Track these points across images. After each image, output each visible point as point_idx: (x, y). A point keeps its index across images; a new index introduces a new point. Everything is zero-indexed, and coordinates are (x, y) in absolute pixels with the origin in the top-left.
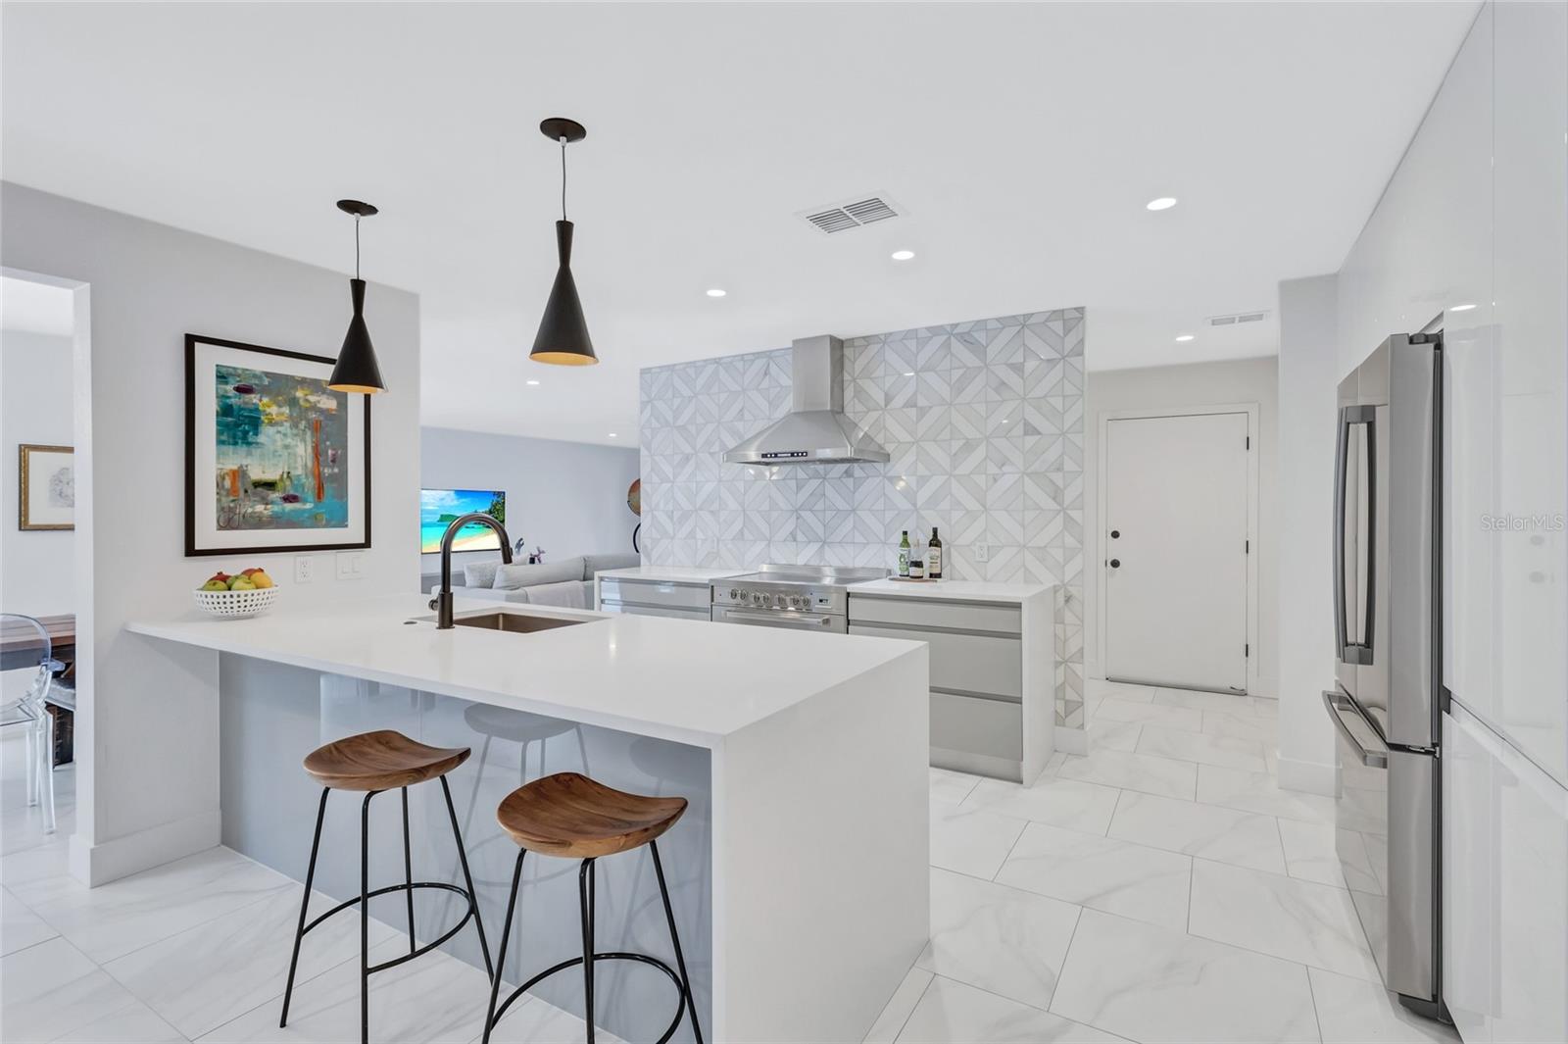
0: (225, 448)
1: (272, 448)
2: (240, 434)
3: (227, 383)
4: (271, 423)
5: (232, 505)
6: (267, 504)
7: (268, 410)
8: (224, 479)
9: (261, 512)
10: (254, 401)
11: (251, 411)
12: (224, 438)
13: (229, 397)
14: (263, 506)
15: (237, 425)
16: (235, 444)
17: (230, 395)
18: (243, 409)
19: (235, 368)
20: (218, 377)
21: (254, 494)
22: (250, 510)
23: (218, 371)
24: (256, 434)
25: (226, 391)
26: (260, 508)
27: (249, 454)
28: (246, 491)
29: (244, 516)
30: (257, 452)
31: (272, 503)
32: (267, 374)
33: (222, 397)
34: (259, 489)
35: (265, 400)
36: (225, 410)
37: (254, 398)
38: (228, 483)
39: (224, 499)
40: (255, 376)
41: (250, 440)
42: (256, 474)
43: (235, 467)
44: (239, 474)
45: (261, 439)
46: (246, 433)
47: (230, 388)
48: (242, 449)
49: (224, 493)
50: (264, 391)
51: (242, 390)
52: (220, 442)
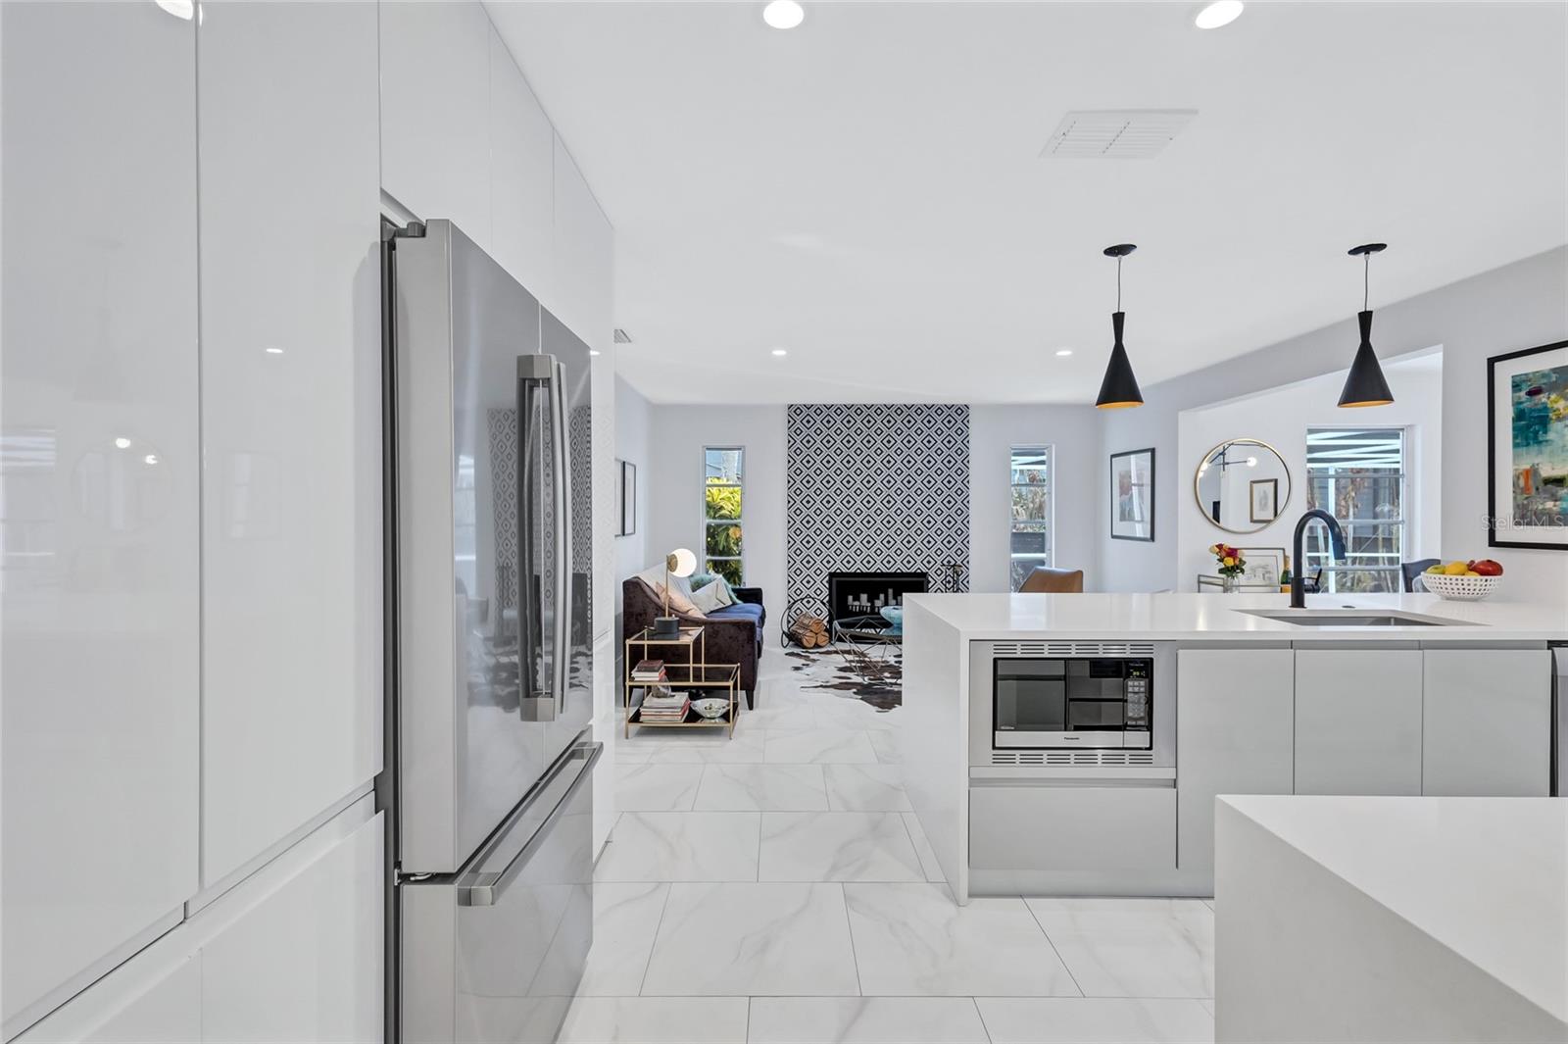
0: (1520, 450)
1: (1561, 444)
2: (1531, 435)
3: (1520, 390)
4: (1559, 419)
5: (1525, 502)
6: (1556, 501)
7: (1556, 406)
8: (1518, 478)
9: (1550, 509)
10: (1544, 400)
11: (1540, 410)
12: (1518, 441)
13: (1521, 403)
14: (1552, 503)
15: (1528, 427)
16: (1528, 445)
17: (1523, 399)
18: (1534, 410)
19: (1526, 374)
20: (1513, 387)
21: (1545, 491)
22: (1540, 507)
23: (1513, 382)
24: (1545, 432)
25: (1520, 398)
26: (1549, 505)
27: (1540, 452)
28: (1537, 489)
29: (1535, 513)
30: (1547, 449)
31: (1560, 499)
32: (1555, 370)
33: (1516, 404)
34: (1549, 486)
35: (1553, 397)
36: (1519, 415)
37: (1543, 398)
38: (1522, 483)
39: (1519, 497)
40: (1544, 375)
41: (1540, 439)
42: (1547, 471)
43: (1528, 467)
44: (1531, 473)
45: (1551, 436)
46: (1536, 433)
47: (1523, 394)
48: (1534, 448)
49: (1519, 491)
50: (1553, 387)
51: (1531, 393)
52: (1516, 445)
